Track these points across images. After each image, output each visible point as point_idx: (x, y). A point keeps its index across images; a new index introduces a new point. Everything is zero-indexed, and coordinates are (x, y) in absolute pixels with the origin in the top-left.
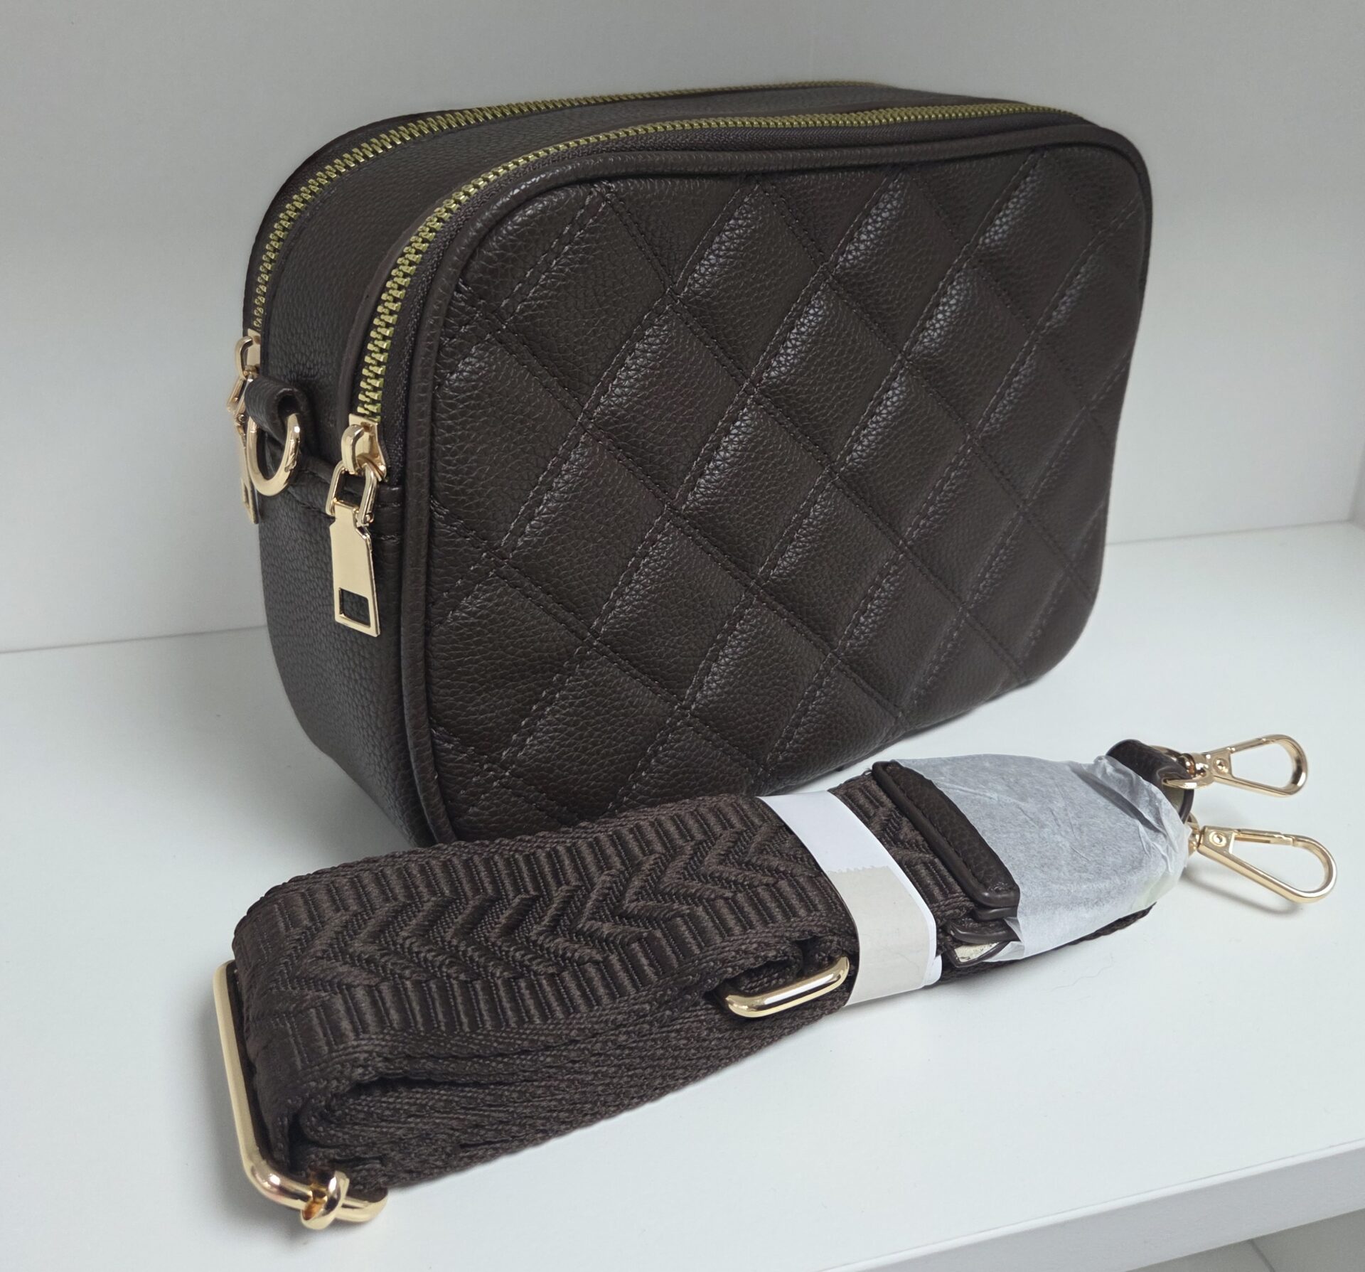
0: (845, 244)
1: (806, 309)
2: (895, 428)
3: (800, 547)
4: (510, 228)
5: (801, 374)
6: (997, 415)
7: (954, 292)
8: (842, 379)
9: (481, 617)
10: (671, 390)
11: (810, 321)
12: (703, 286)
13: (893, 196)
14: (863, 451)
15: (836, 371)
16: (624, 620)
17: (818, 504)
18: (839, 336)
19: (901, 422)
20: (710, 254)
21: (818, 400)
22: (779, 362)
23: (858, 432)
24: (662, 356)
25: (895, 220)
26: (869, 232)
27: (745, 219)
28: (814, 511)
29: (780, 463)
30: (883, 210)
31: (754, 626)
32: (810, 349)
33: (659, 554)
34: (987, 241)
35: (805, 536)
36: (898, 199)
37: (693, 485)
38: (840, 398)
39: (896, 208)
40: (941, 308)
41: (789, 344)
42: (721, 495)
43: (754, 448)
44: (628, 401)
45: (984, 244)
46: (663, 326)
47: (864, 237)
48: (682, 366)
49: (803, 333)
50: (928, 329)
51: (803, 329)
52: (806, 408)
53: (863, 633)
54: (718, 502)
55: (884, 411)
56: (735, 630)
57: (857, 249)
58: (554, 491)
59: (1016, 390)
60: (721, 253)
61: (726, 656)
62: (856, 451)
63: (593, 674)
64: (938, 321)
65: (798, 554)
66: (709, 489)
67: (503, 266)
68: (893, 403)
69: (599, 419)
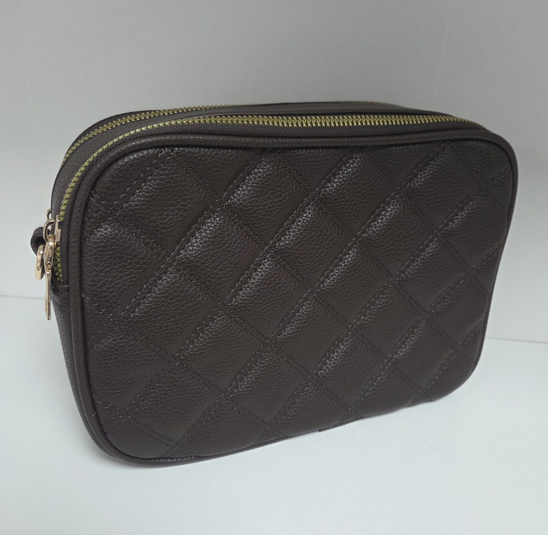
0: (326, 183)
1: (302, 213)
2: (348, 273)
3: (293, 326)
4: (115, 167)
5: (296, 245)
6: (409, 270)
7: (389, 209)
8: (319, 248)
9: (110, 348)
10: (220, 248)
11: (303, 220)
12: (238, 200)
13: (354, 161)
14: (330, 283)
15: (316, 245)
16: (192, 354)
17: (305, 306)
18: (319, 227)
19: (351, 271)
20: (243, 184)
21: (305, 258)
22: (285, 238)
23: (328, 274)
24: (215, 232)
25: (354, 173)
26: (340, 178)
27: (263, 169)
28: (303, 309)
29: (283, 286)
30: (348, 168)
31: (267, 361)
32: (302, 233)
33: (214, 325)
34: (412, 185)
35: (296, 321)
36: (357, 163)
37: (236, 294)
38: (317, 257)
39: (355, 167)
40: (381, 217)
41: (292, 230)
42: (249, 300)
43: (269, 279)
44: (195, 253)
45: (410, 187)
46: (216, 218)
47: (336, 180)
48: (226, 237)
49: (299, 225)
50: (372, 227)
51: (299, 223)
52: (299, 261)
53: (327, 368)
54: (248, 303)
55: (343, 265)
56: (258, 362)
57: (332, 186)
58: (152, 293)
59: (421, 259)
60: (249, 185)
61: (252, 374)
62: (326, 282)
63: (176, 377)
64: (378, 223)
65: (292, 329)
66: (244, 297)
67: (112, 186)
68: (348, 261)
69: (179, 261)
